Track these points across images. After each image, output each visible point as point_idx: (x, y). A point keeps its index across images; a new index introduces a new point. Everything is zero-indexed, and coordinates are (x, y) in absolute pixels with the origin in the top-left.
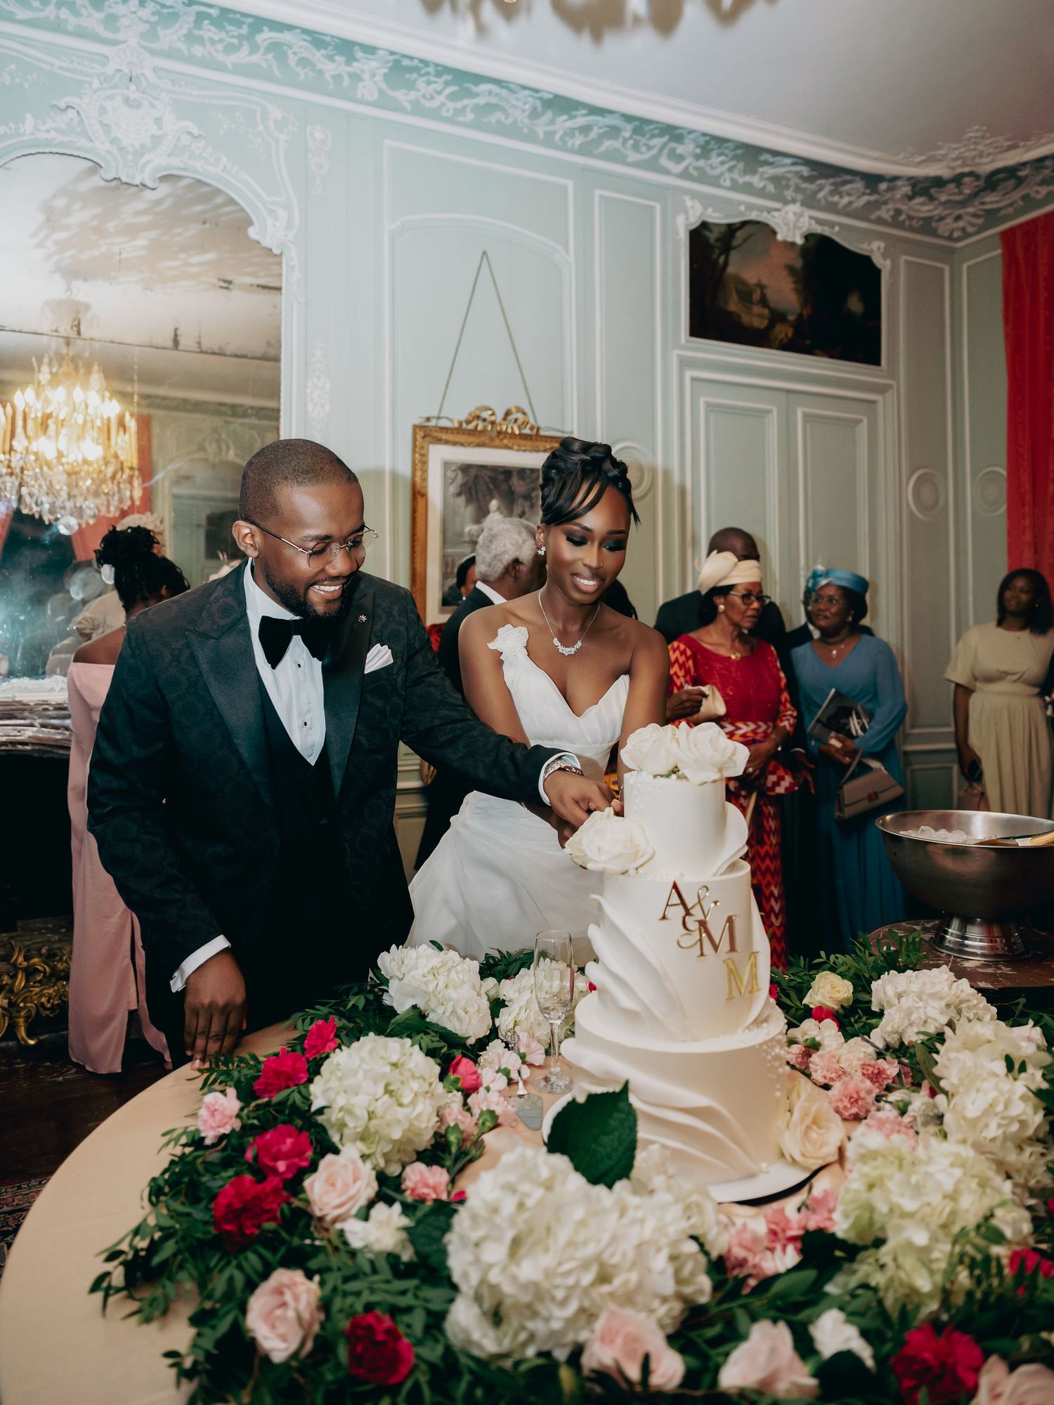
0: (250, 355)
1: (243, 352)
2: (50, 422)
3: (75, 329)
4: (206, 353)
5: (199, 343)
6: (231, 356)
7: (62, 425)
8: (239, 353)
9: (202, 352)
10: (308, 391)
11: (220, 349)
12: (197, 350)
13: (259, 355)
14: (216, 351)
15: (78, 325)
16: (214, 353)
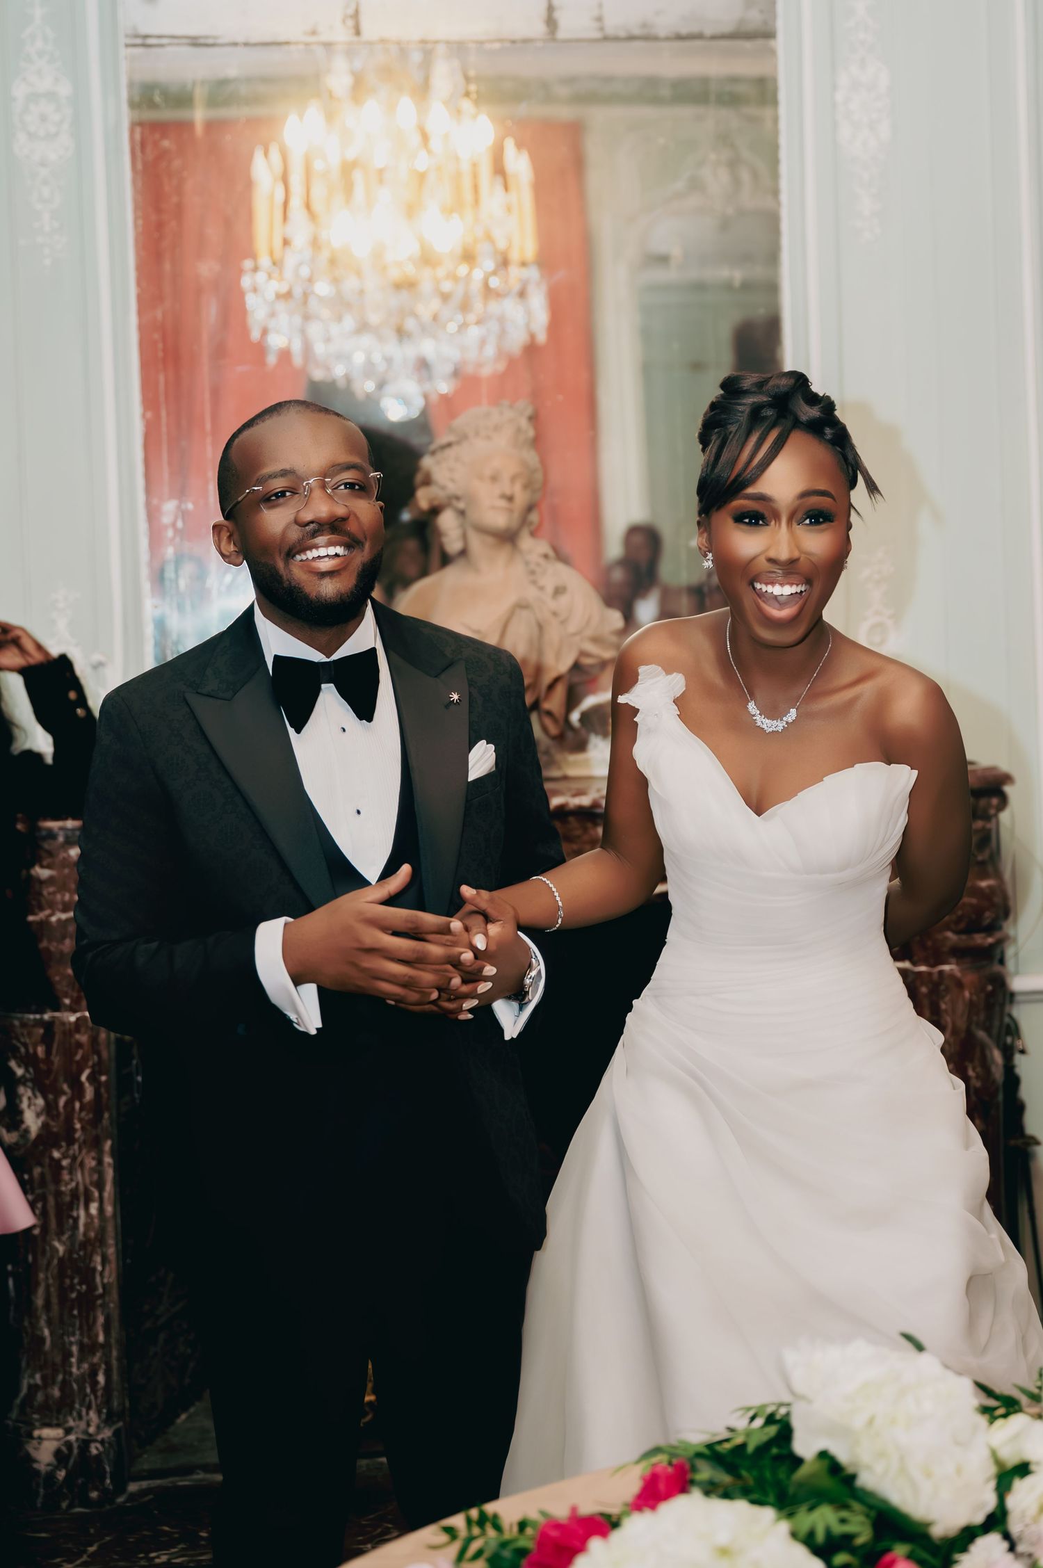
0: (708, 31)
1: (694, 28)
2: (358, 176)
3: (350, 23)
4: (616, 39)
5: (599, 19)
6: (667, 39)
7: (381, 181)
8: (684, 31)
9: (606, 39)
10: (839, 97)
11: (644, 25)
12: (598, 35)
13: (727, 28)
14: (637, 31)
15: (356, 15)
16: (631, 38)
